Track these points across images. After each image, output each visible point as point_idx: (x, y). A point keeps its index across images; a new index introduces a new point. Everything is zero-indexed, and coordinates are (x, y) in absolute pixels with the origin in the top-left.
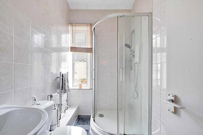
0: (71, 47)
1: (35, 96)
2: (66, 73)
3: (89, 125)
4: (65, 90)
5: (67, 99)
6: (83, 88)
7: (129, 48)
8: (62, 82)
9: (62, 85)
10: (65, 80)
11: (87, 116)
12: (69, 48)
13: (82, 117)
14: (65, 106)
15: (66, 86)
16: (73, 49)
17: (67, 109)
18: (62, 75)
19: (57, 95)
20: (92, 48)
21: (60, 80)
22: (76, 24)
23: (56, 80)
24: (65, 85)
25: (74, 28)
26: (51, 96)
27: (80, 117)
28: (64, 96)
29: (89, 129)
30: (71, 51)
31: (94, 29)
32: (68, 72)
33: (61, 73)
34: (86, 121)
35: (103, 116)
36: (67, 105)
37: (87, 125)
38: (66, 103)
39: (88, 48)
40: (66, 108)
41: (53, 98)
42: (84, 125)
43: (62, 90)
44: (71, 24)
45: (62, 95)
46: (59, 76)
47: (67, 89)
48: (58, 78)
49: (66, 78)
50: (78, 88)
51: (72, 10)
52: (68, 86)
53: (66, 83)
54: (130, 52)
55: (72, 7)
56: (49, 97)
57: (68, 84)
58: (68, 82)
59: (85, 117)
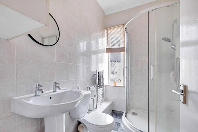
0: (106, 49)
1: (79, 86)
2: (102, 71)
3: (121, 120)
4: (101, 85)
5: (102, 93)
6: (117, 86)
7: (169, 42)
8: (98, 78)
9: (98, 81)
10: (100, 77)
11: (121, 112)
12: (104, 49)
13: (116, 112)
14: (101, 98)
15: (102, 82)
16: (108, 50)
17: (103, 102)
18: (98, 72)
19: (93, 88)
20: (124, 48)
21: (97, 76)
22: (110, 27)
23: (93, 76)
24: (100, 81)
25: (109, 31)
26: (90, 88)
27: (114, 111)
28: (100, 90)
29: (121, 123)
30: (106, 52)
31: (126, 29)
32: (103, 71)
33: (97, 71)
34: (120, 116)
35: (137, 115)
36: (103, 98)
37: (119, 119)
38: (102, 96)
39: (121, 48)
40: (101, 100)
41: (91, 90)
42: (117, 119)
43: (98, 85)
44: (106, 28)
45: (98, 89)
46: (96, 74)
47: (102, 85)
48: (95, 75)
49: (102, 75)
50: (113, 85)
51: (107, 16)
52: (103, 82)
53: (102, 79)
54: (171, 46)
55: (107, 14)
56: (88, 88)
57: (103, 80)
58: (103, 79)
59: (119, 112)
